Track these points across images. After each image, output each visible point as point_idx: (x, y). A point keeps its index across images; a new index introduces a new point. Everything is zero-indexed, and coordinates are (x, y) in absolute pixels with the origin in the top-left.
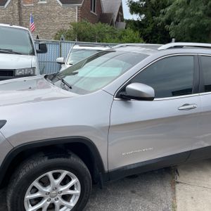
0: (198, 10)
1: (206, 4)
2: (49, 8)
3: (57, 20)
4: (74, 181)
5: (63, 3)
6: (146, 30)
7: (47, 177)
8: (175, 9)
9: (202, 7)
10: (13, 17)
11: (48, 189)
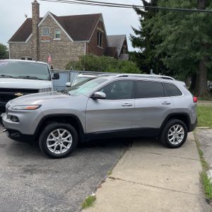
0: (185, 45)
1: (191, 41)
2: (62, 43)
3: (68, 53)
4: (70, 135)
5: (74, 40)
6: (146, 60)
7: (57, 132)
8: (167, 45)
9: (188, 43)
10: (32, 51)
11: (58, 138)
